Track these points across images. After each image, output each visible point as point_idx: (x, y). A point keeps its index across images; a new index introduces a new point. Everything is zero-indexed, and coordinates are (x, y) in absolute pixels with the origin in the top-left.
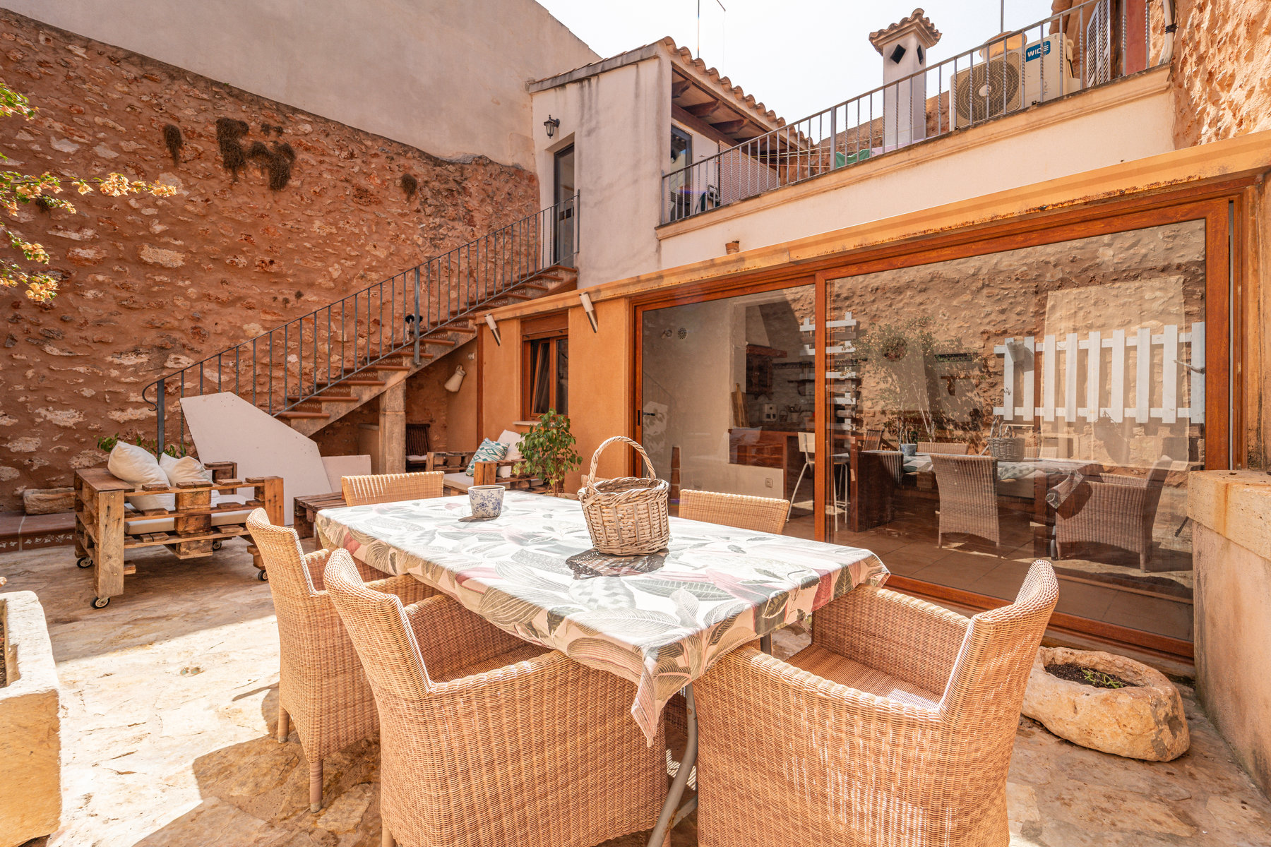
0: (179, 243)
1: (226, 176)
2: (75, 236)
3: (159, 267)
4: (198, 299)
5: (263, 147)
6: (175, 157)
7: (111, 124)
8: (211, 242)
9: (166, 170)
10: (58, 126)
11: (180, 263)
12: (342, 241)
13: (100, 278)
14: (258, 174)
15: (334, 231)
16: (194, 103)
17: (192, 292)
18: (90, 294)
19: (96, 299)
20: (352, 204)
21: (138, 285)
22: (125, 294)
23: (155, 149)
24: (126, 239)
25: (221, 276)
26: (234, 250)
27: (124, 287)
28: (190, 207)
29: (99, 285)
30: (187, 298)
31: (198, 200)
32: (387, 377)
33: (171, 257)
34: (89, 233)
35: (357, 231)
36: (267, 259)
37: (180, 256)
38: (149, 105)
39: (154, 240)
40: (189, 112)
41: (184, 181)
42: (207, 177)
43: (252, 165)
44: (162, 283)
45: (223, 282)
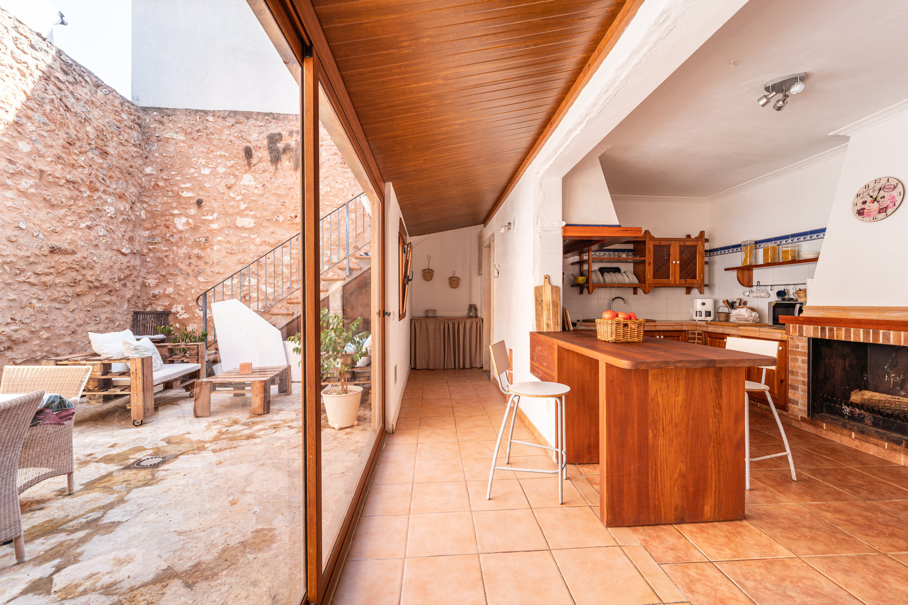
0: (252, 213)
1: (272, 168)
2: (210, 218)
3: (243, 229)
4: (261, 245)
5: (289, 145)
6: (249, 164)
7: (223, 153)
8: (266, 210)
9: (246, 172)
10: (203, 161)
11: (252, 225)
12: (333, 196)
13: (219, 238)
14: (287, 162)
15: (329, 190)
16: (257, 130)
17: (258, 241)
18: (215, 248)
19: (219, 250)
20: (339, 169)
21: (234, 239)
22: (229, 246)
23: (241, 162)
24: (231, 215)
25: (272, 229)
26: (276, 213)
27: (229, 242)
28: (256, 192)
29: (219, 242)
30: (255, 245)
31: (260, 186)
32: (330, 285)
33: (248, 222)
34: (215, 215)
35: (342, 187)
36: (293, 215)
37: (253, 221)
38: (238, 137)
39: (241, 213)
40: (255, 136)
41: (254, 177)
42: (264, 171)
43: (284, 158)
44: (245, 238)
45: (273, 233)
